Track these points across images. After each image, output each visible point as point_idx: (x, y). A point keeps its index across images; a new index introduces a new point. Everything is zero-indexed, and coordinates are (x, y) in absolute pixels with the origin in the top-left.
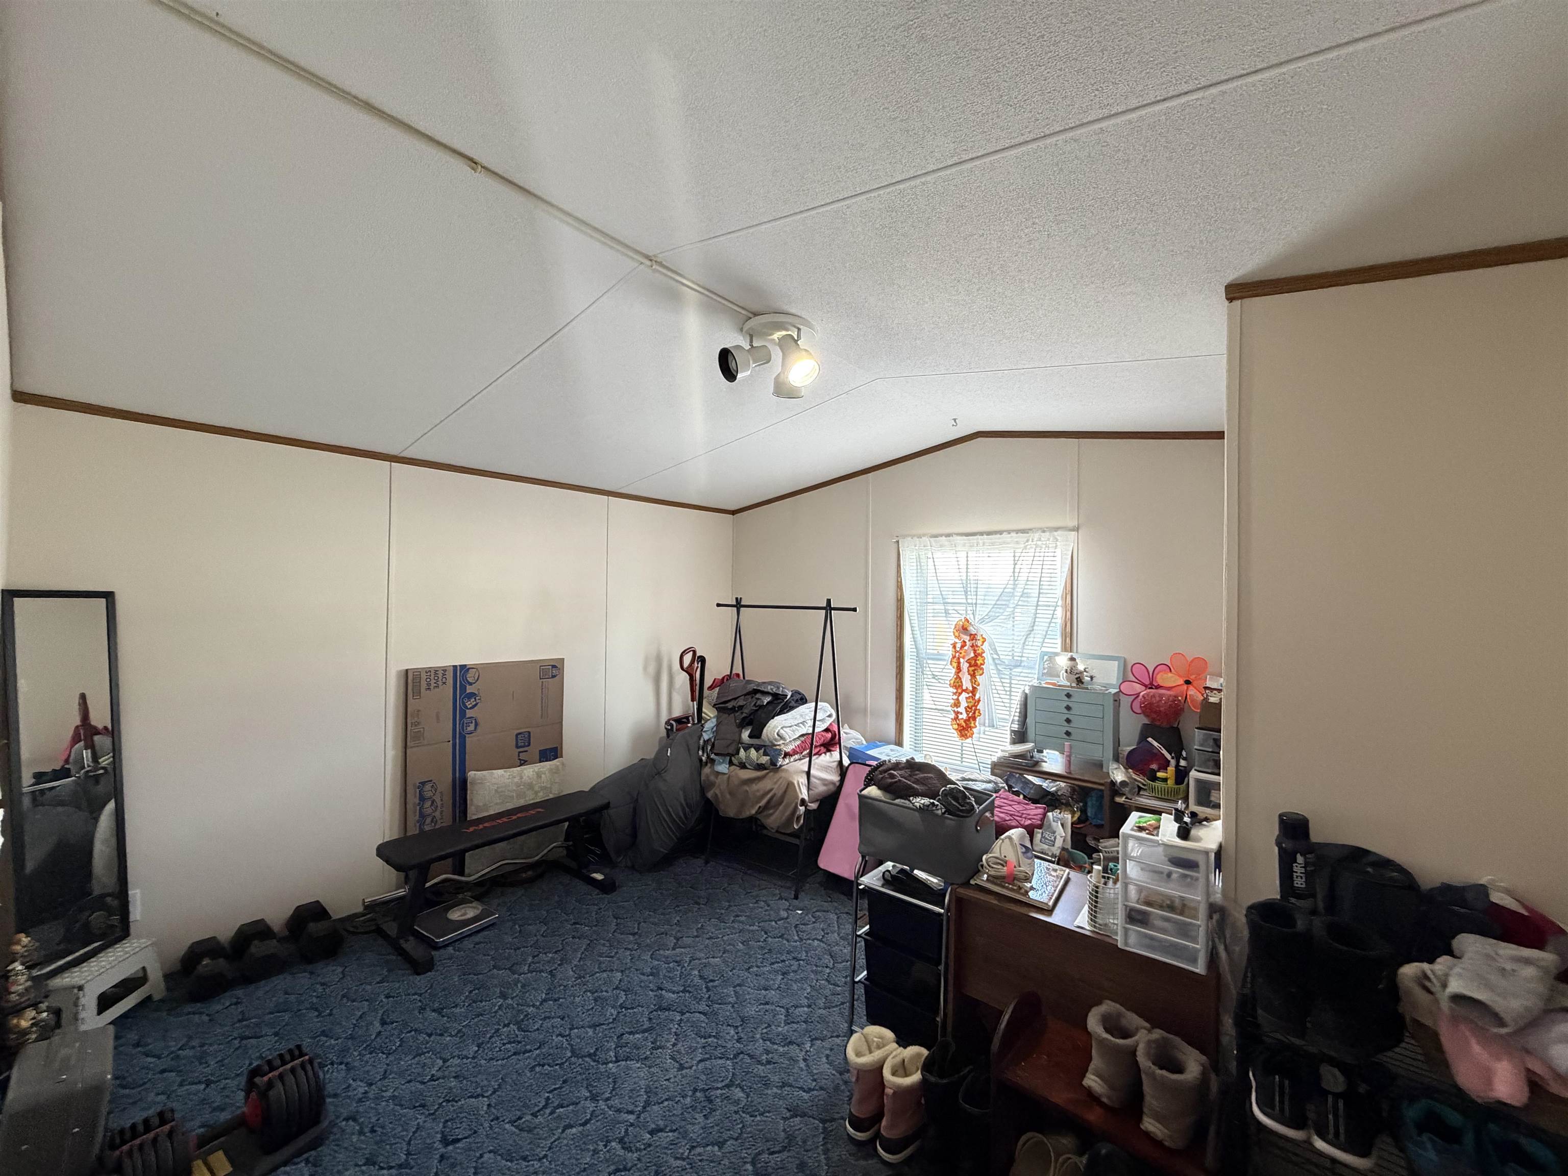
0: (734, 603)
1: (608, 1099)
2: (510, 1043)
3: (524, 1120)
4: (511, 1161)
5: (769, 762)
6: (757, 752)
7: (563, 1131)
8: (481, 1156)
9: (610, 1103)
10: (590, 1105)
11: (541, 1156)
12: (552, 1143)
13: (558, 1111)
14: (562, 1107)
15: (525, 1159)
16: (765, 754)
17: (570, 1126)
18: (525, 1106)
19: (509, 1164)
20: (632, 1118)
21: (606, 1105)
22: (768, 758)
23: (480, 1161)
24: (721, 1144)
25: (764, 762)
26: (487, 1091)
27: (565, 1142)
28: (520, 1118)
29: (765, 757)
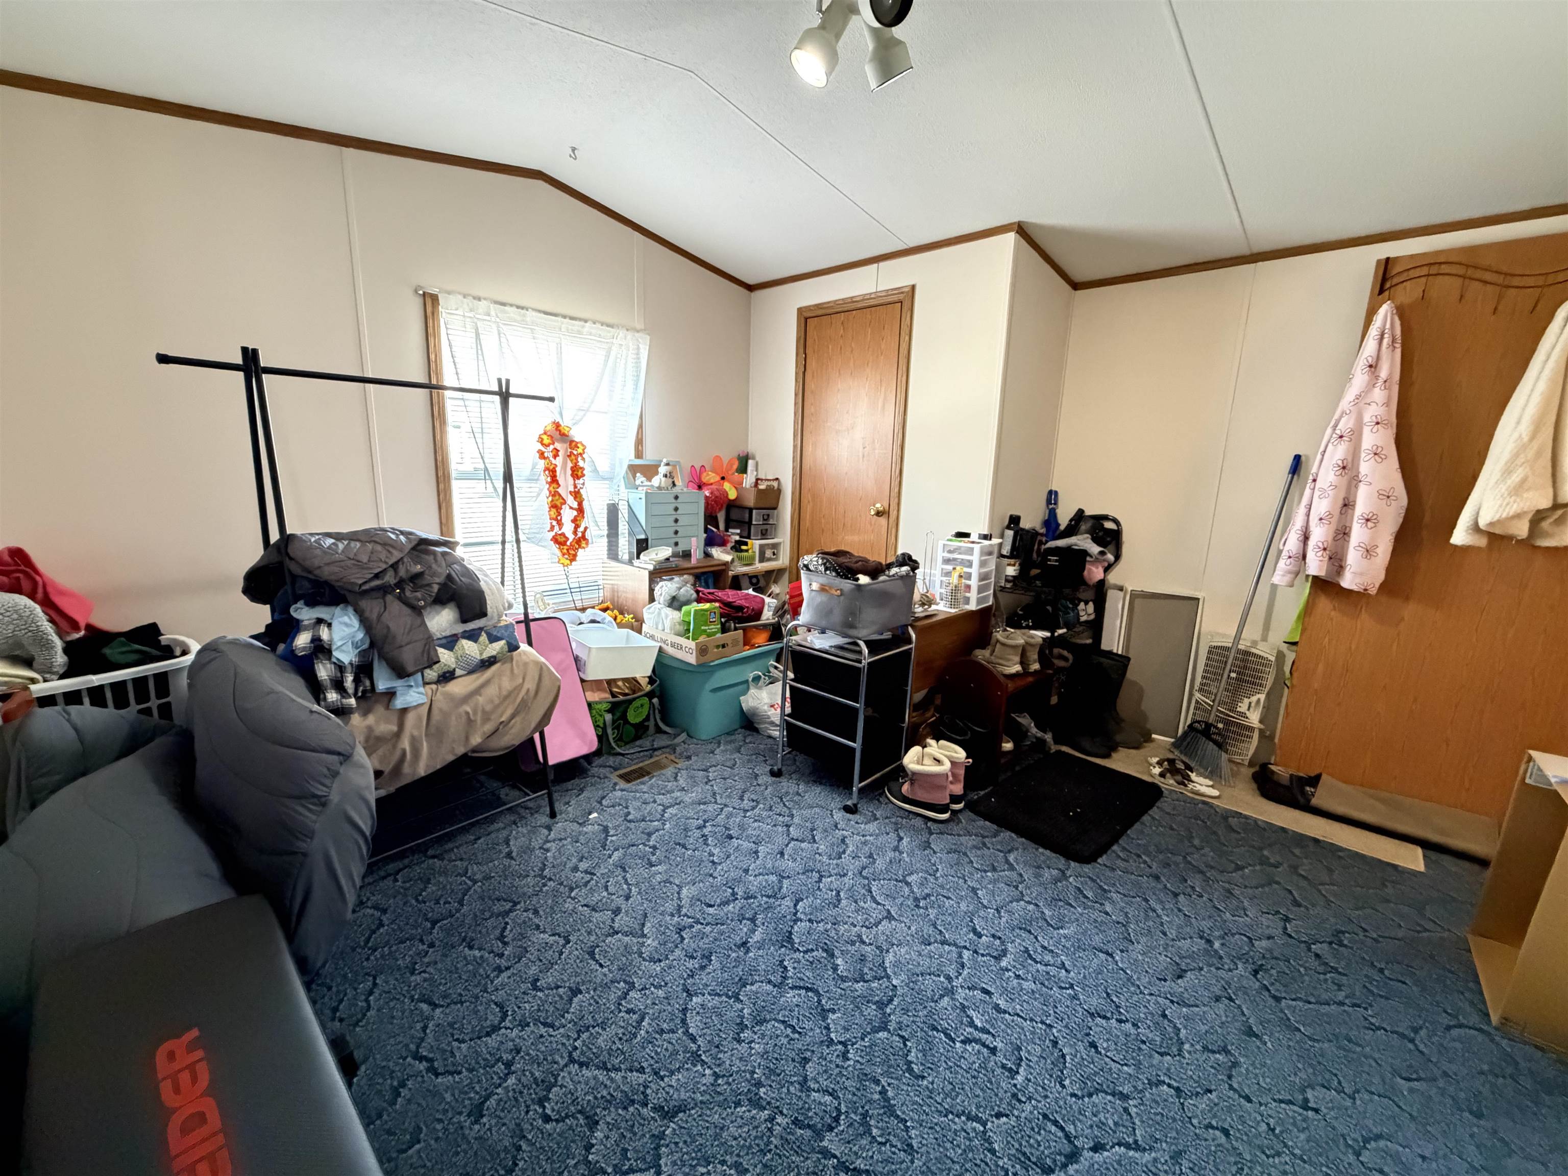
0: (239, 360)
1: (949, 978)
2: (868, 1132)
3: (1004, 1061)
4: (1063, 1056)
5: (506, 647)
6: (476, 641)
7: (1005, 1012)
8: (1073, 1095)
9: (953, 974)
10: (961, 994)
11: (1044, 1027)
12: (1025, 1020)
13: (979, 1025)
14: (973, 1022)
15: (1055, 1043)
16: (493, 639)
17: (997, 1008)
18: (984, 1066)
19: (1068, 1058)
20: (966, 954)
21: (957, 978)
22: (503, 642)
23: (1080, 1093)
24: (974, 890)
25: (494, 653)
26: (974, 1129)
27: (1018, 1007)
28: (1004, 1066)
29: (494, 645)
